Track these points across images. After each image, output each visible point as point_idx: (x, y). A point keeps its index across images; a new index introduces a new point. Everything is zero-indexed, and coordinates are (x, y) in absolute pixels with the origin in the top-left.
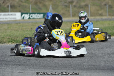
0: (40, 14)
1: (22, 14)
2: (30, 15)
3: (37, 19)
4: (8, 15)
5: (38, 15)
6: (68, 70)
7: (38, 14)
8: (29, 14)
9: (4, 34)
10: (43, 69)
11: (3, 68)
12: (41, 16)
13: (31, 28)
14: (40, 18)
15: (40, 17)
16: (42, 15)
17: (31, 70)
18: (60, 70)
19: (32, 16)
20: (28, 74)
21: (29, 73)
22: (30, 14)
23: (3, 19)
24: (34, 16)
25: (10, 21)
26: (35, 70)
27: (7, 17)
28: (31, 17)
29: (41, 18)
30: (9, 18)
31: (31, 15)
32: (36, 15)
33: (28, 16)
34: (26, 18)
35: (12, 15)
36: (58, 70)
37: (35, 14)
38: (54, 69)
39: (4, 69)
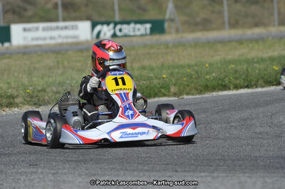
0: (142, 22)
1: (94, 26)
2: (114, 28)
3: (135, 36)
4: (57, 28)
5: (138, 26)
6: (213, 172)
7: (136, 22)
8: (112, 26)
9: (46, 79)
10: (146, 171)
11: (40, 170)
12: (146, 29)
14: (142, 35)
15: (142, 31)
16: (148, 26)
18: (193, 171)
19: (120, 30)
22: (116, 24)
23: (45, 39)
24: (127, 29)
25: (61, 45)
26: (125, 174)
27: (55, 33)
28: (118, 33)
29: (146, 35)
30: (60, 36)
31: (119, 27)
32: (132, 25)
33: (109, 30)
34: (105, 34)
35: (66, 28)
36: (188, 172)
37: (128, 23)
38: (176, 171)
39: (42, 173)
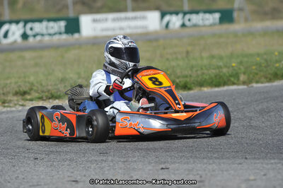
0: (211, 12)
1: (163, 15)
2: (184, 17)
3: (204, 26)
4: (126, 19)
7: (205, 12)
10: (216, 158)
11: (110, 158)
12: (214, 19)
13: (188, 52)
14: (211, 25)
16: (217, 16)
17: (185, 164)
19: (189, 20)
20: (176, 172)
21: (177, 170)
22: (185, 14)
23: (114, 29)
24: (196, 19)
26: (194, 162)
27: (124, 24)
28: (187, 23)
29: (215, 24)
30: (130, 27)
31: (187, 17)
34: (174, 24)
35: (135, 18)
36: (259, 159)
37: (197, 12)
38: (246, 158)
39: (112, 161)
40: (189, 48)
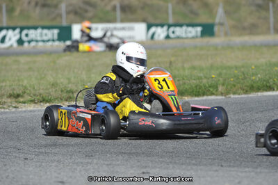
1: (149, 27)
3: (187, 38)
4: (115, 29)
5: (190, 29)
6: (257, 168)
7: (188, 25)
10: (194, 164)
11: (95, 161)
12: (196, 32)
13: (171, 63)
14: (193, 38)
15: (193, 34)
16: (199, 29)
17: (165, 168)
18: (237, 166)
19: (173, 32)
22: (169, 26)
24: (179, 31)
26: (174, 167)
28: (172, 35)
29: (197, 37)
31: (172, 29)
32: (184, 28)
33: (163, 32)
34: (159, 35)
35: (123, 29)
36: (234, 166)
38: (222, 166)
39: (97, 164)
40: (173, 59)
